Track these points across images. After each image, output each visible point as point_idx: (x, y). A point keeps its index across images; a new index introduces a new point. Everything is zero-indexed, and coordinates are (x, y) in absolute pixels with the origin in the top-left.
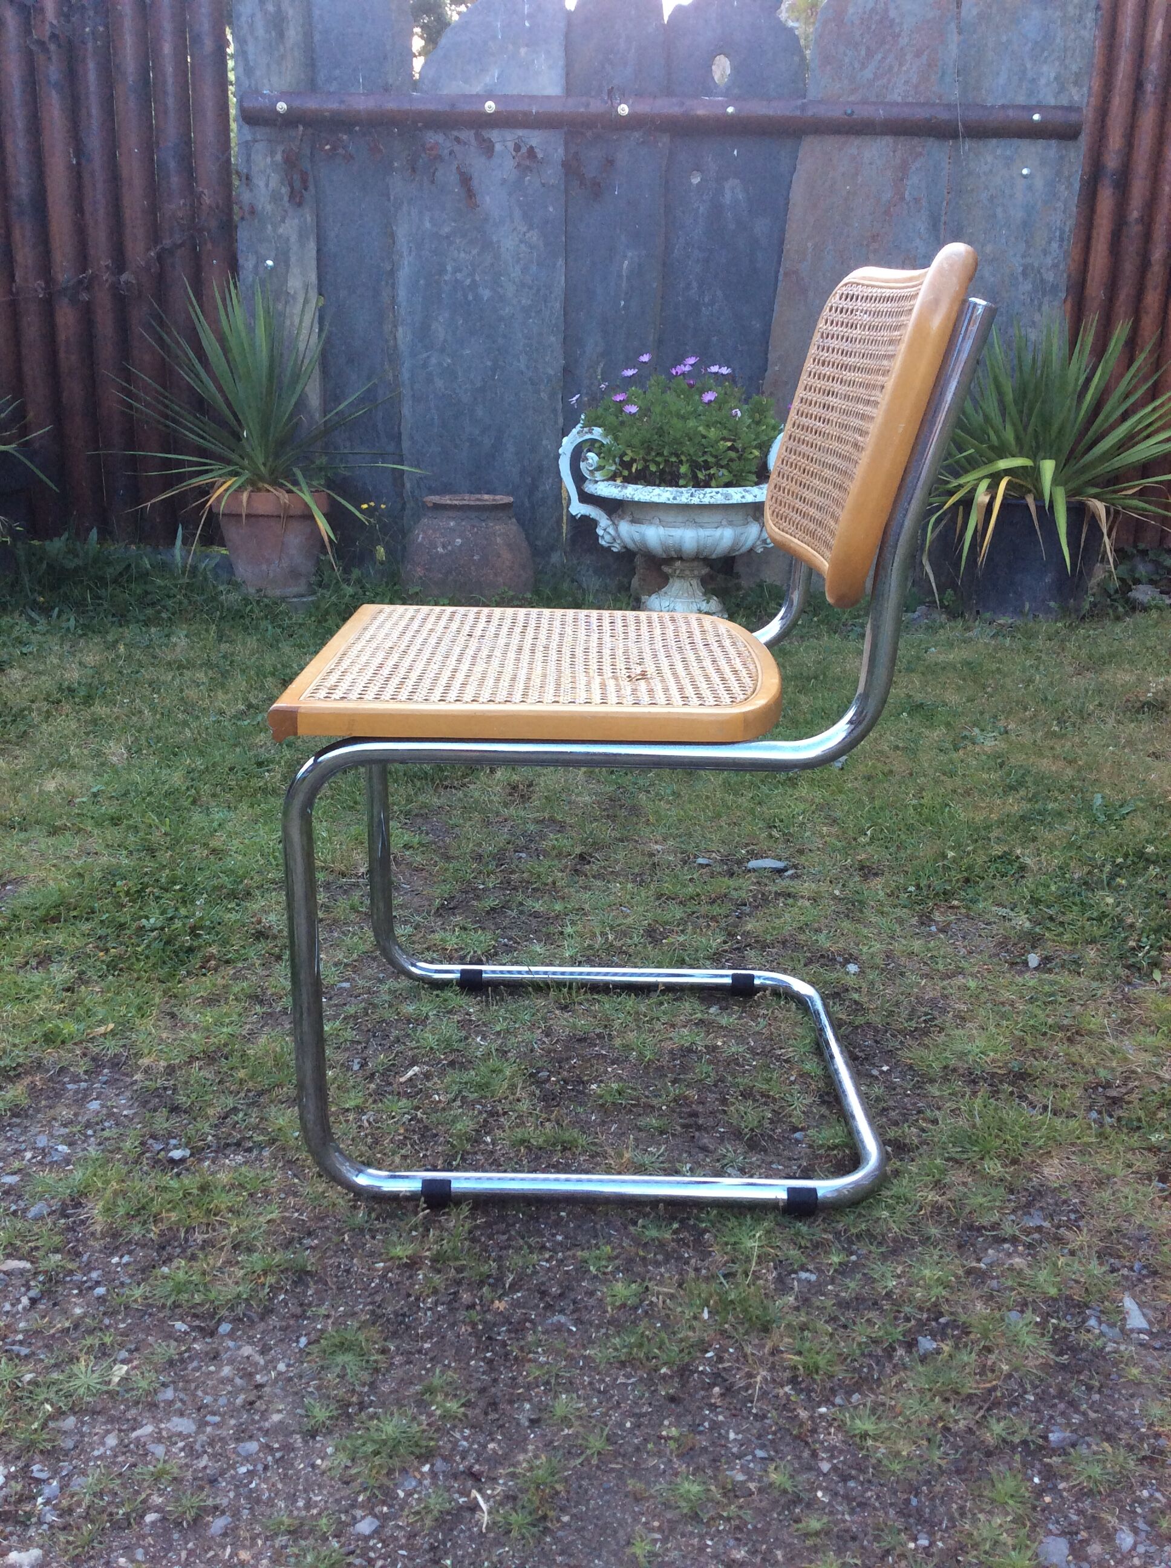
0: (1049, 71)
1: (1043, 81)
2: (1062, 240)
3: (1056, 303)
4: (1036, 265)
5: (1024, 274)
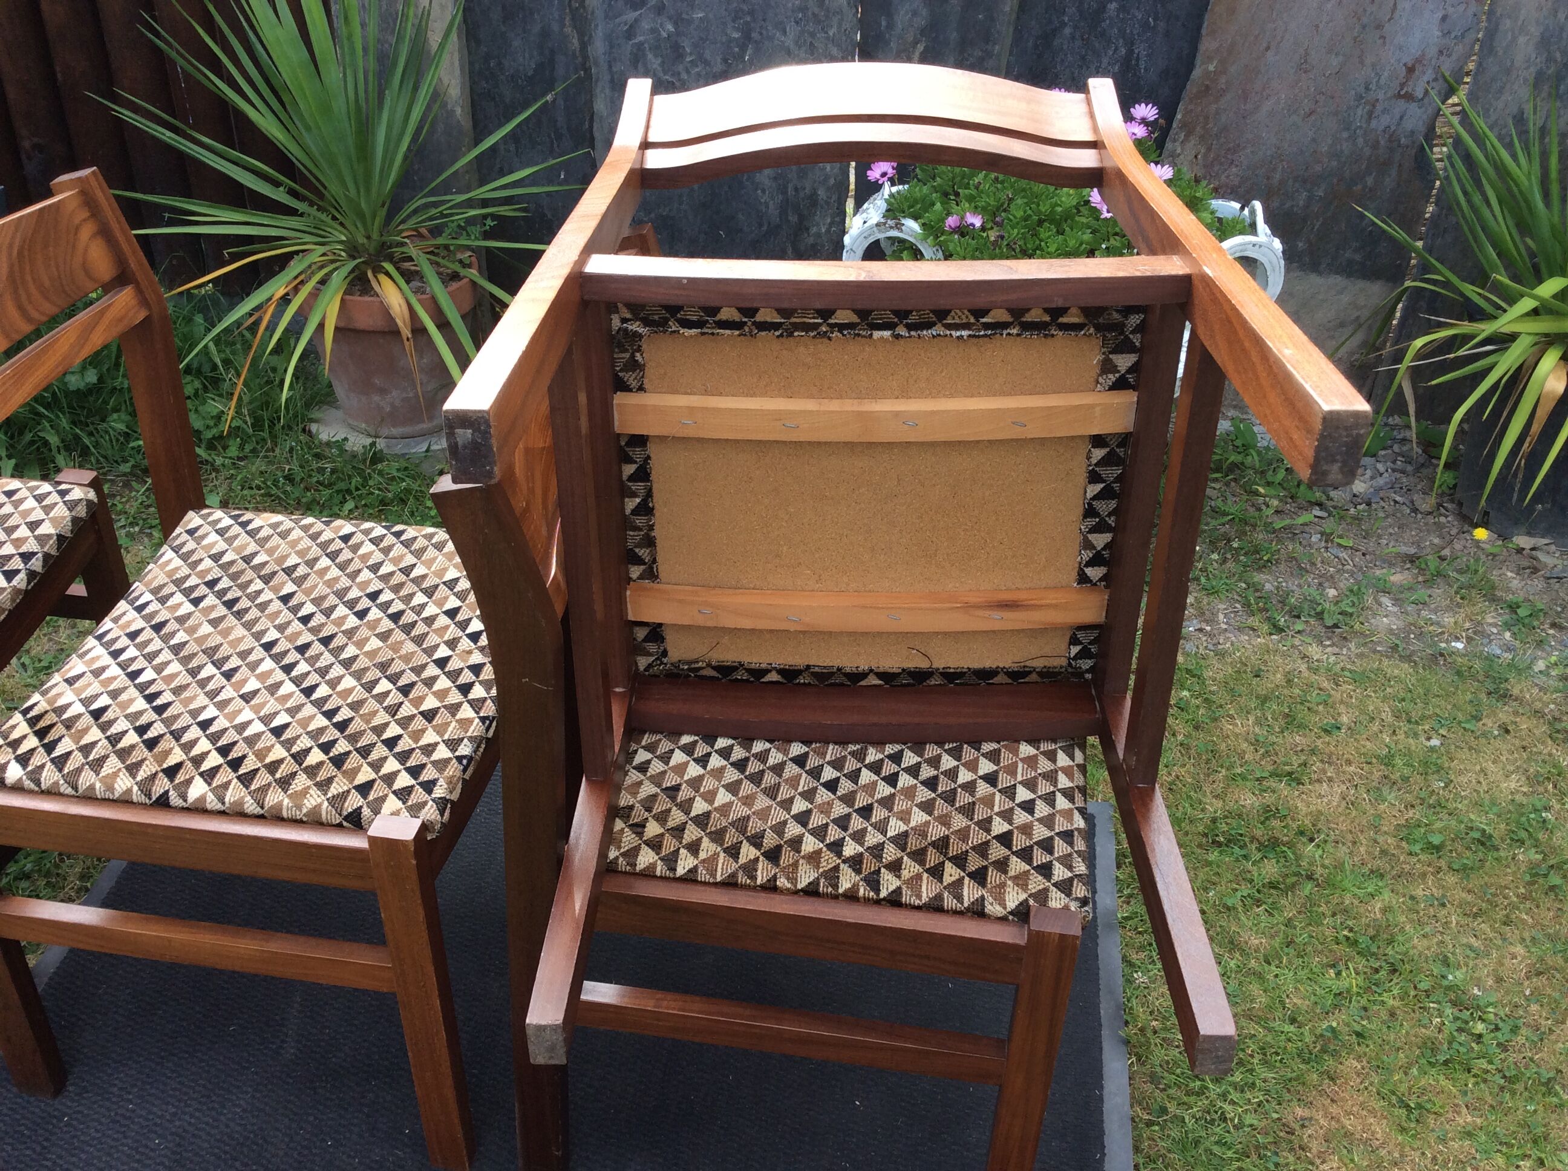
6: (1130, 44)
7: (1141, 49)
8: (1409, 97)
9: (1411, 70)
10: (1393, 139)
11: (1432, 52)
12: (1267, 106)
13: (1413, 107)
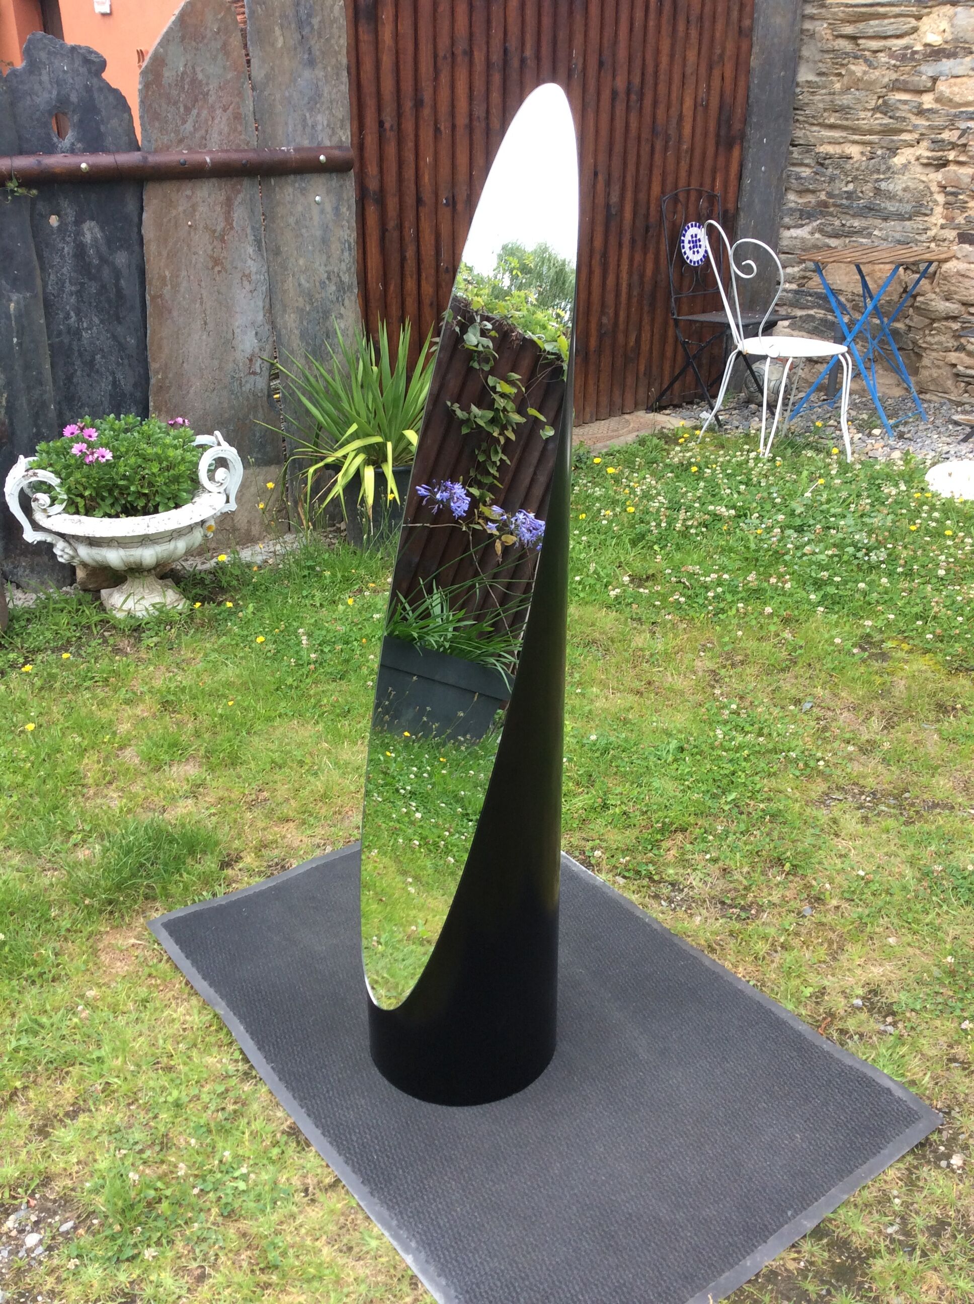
0: (322, 119)
1: (319, 127)
2: (350, 249)
3: (353, 298)
4: (336, 270)
5: (329, 278)
6: (113, 373)
7: (119, 376)
8: (254, 373)
9: (251, 360)
10: (255, 395)
11: (257, 350)
12: (192, 391)
13: (257, 377)
